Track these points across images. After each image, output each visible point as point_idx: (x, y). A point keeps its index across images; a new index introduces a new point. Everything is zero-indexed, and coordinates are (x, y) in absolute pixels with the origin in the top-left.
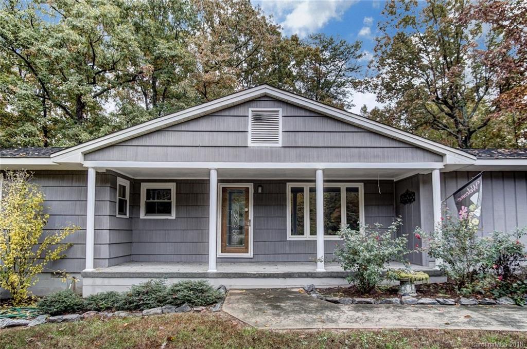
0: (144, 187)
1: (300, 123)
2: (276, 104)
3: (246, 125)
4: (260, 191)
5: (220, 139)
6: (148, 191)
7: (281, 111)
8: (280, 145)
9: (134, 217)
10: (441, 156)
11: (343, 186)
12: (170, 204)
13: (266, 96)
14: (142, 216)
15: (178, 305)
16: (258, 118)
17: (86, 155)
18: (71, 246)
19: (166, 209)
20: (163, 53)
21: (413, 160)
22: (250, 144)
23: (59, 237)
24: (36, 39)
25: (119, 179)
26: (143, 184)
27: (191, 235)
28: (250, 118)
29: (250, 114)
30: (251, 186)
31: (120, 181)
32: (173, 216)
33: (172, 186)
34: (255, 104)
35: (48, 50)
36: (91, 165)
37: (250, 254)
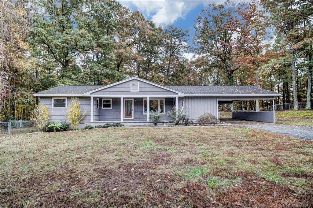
0: (103, 100)
1: (143, 86)
2: (138, 81)
3: (130, 86)
4: (135, 101)
5: (124, 90)
6: (104, 101)
7: (139, 83)
8: (138, 91)
9: (100, 108)
10: (177, 94)
11: (159, 100)
12: (110, 104)
13: (135, 79)
14: (102, 108)
15: (115, 126)
16: (133, 84)
17: (91, 93)
18: (85, 116)
19: (109, 106)
20: (103, 42)
21: (171, 95)
22: (131, 91)
23: (84, 114)
24: (54, 39)
25: (97, 98)
26: (102, 99)
27: (116, 113)
28: (131, 84)
29: (131, 83)
30: (133, 100)
31: (98, 99)
32: (111, 108)
33: (111, 100)
34: (132, 81)
35: (59, 44)
36: (92, 96)
37: (133, 118)
